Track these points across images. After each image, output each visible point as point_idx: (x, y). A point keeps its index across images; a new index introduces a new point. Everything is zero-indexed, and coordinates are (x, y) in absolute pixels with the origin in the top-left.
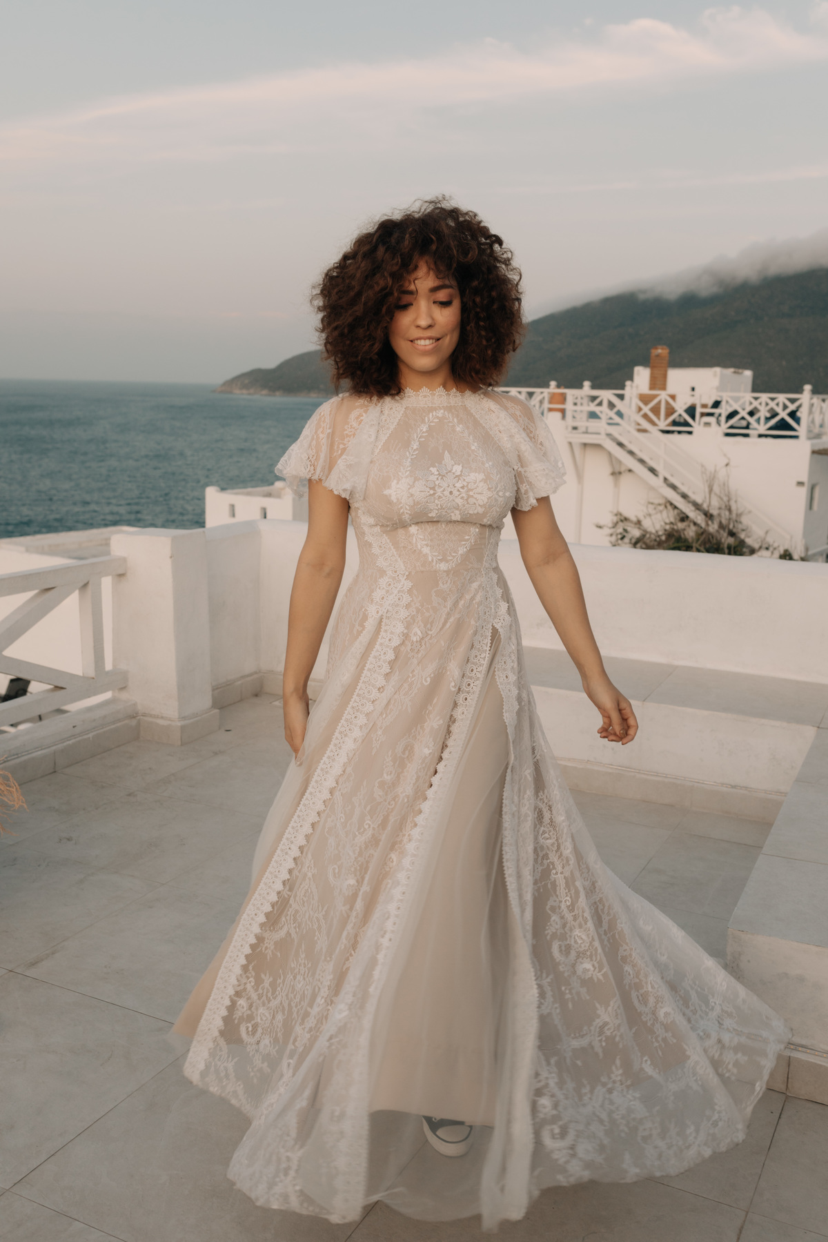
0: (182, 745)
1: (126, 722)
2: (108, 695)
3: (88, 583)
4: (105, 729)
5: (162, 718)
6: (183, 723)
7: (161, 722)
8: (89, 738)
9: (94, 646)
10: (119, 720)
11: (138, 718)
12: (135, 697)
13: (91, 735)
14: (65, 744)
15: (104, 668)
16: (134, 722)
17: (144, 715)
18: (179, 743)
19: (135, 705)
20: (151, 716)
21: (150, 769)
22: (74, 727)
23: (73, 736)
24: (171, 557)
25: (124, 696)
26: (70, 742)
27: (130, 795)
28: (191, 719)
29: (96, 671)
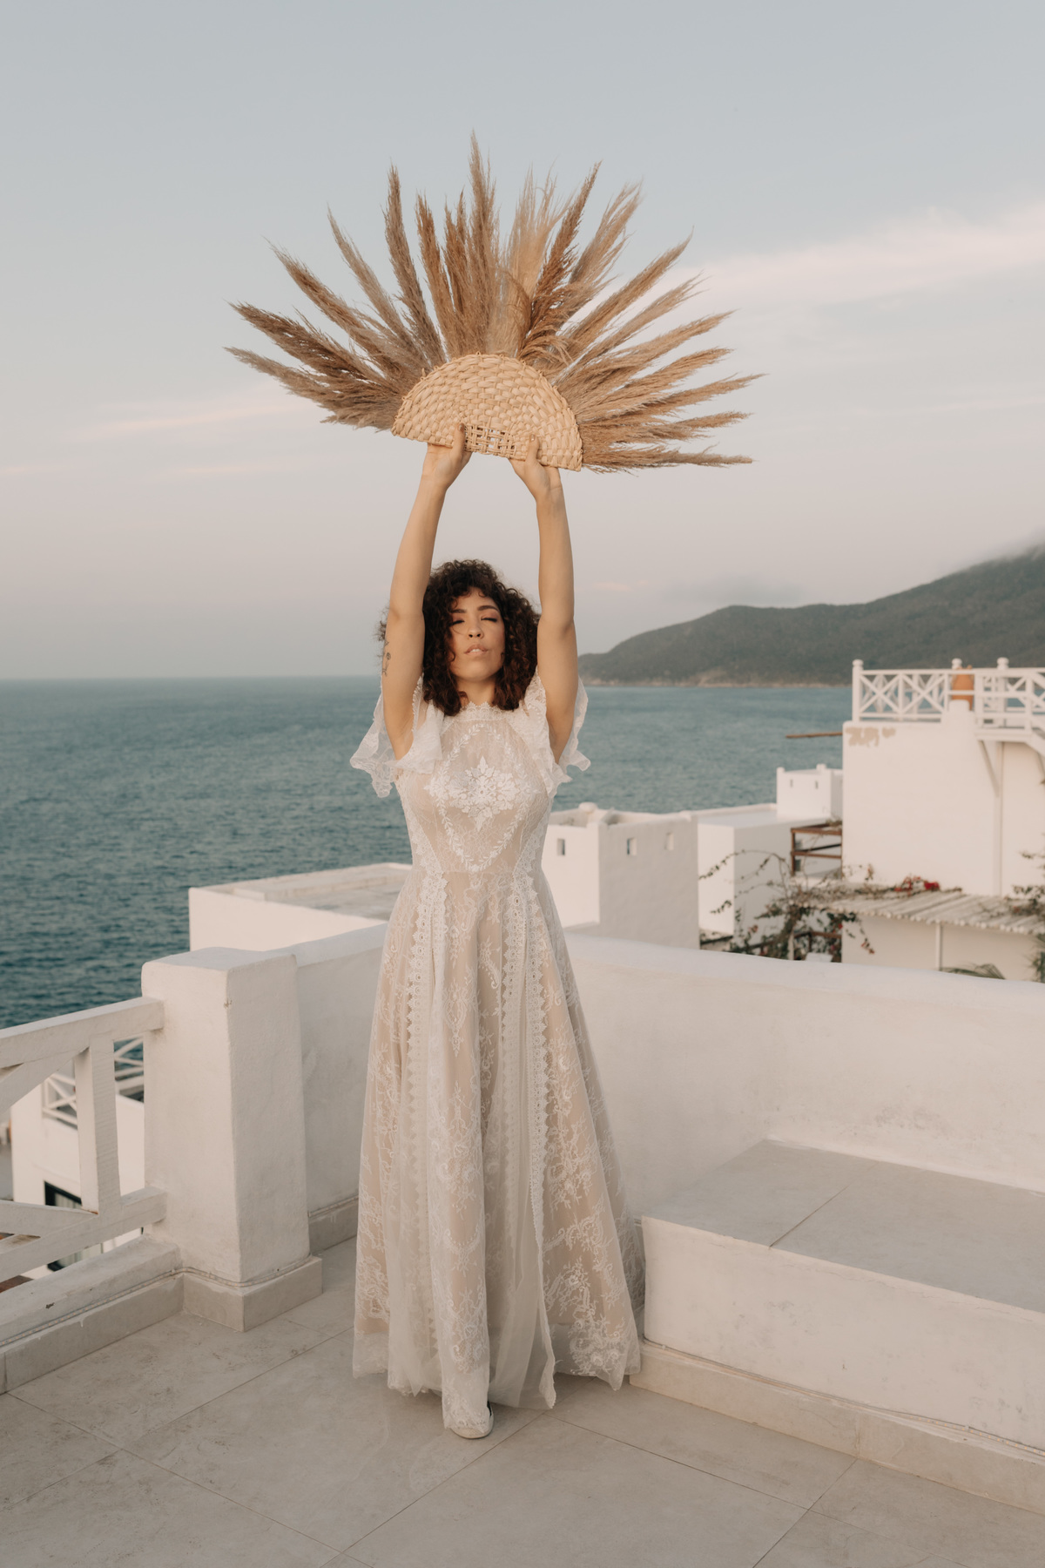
0: (246, 1331)
1: (156, 1285)
2: (135, 1234)
3: (87, 1049)
4: (111, 1304)
5: (216, 1278)
6: (249, 1291)
7: (215, 1287)
8: (79, 1323)
9: (98, 1158)
10: (142, 1284)
11: (179, 1276)
12: (170, 1238)
13: (81, 1318)
14: (28, 1340)
15: (119, 1193)
16: (170, 1284)
17: (191, 1270)
18: (242, 1329)
19: (175, 1253)
20: (200, 1272)
21: (168, 1391)
22: (48, 1307)
23: (47, 1323)
24: (227, 1005)
25: (159, 1235)
26: (38, 1336)
27: (103, 1461)
28: (264, 1282)
29: (101, 1201)
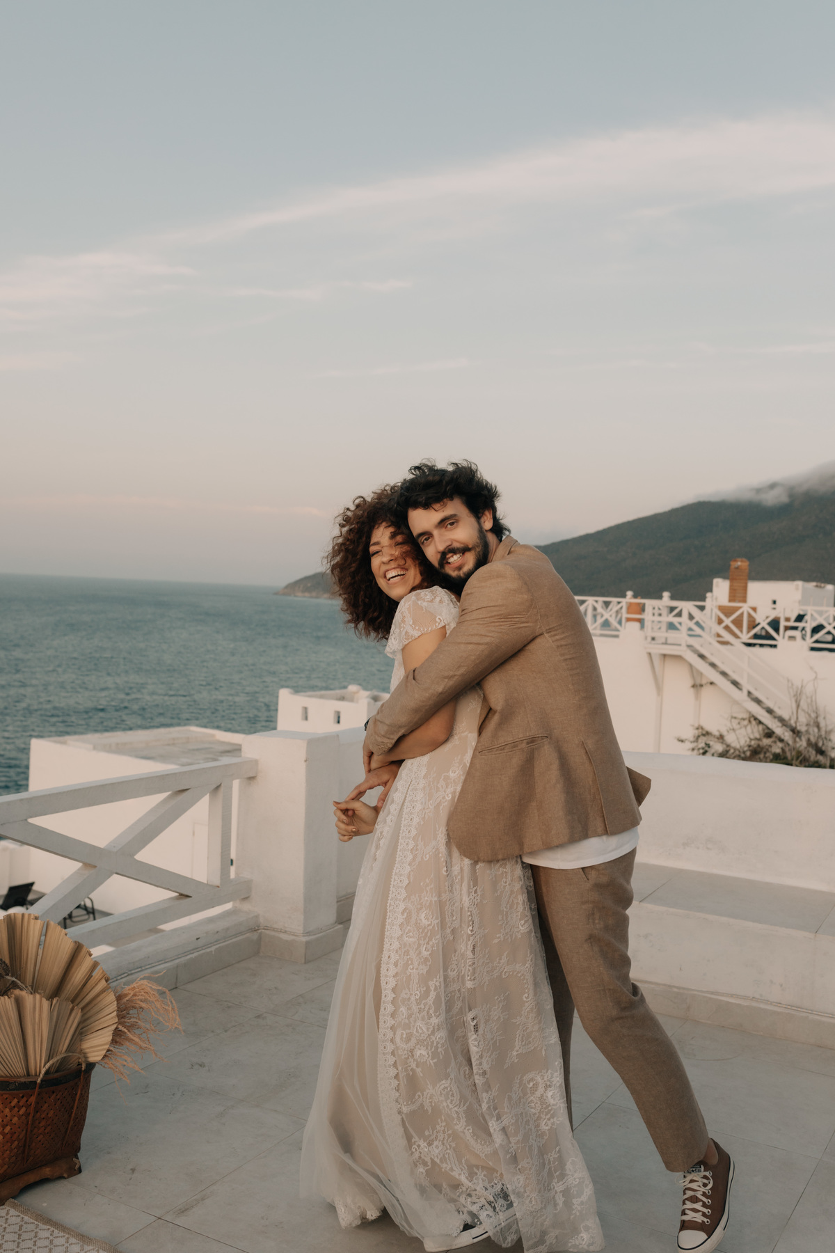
0: (305, 963)
1: (248, 935)
2: (228, 906)
3: (220, 785)
4: (227, 943)
5: (285, 932)
6: (308, 938)
7: (284, 937)
8: (211, 952)
9: (222, 853)
10: (241, 933)
11: (260, 931)
12: (256, 908)
13: (213, 949)
14: (188, 957)
15: (230, 876)
16: (255, 936)
17: (266, 928)
18: (303, 961)
19: (257, 917)
20: (274, 930)
21: (276, 988)
22: (197, 939)
23: (196, 949)
24: (306, 761)
25: (246, 907)
26: (193, 956)
27: (258, 1017)
28: (315, 934)
29: (221, 879)
